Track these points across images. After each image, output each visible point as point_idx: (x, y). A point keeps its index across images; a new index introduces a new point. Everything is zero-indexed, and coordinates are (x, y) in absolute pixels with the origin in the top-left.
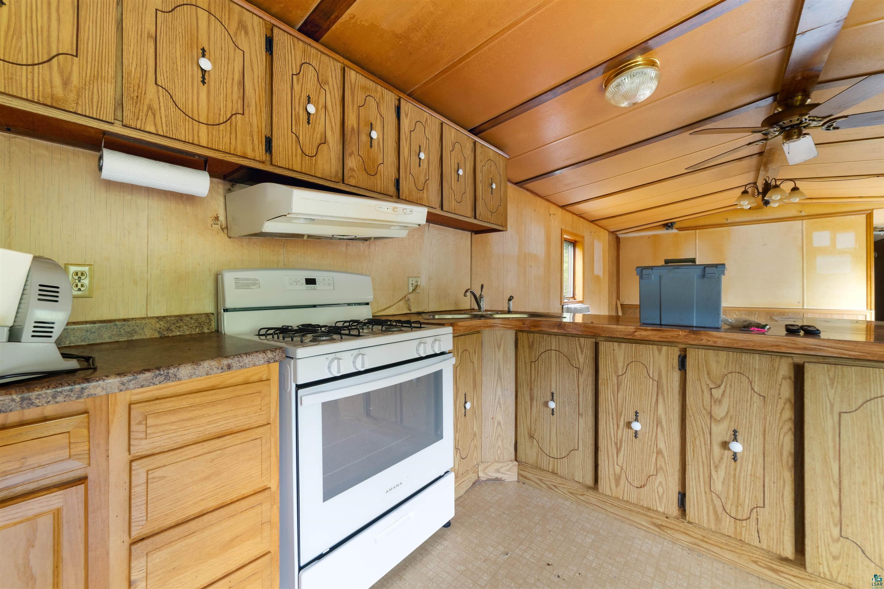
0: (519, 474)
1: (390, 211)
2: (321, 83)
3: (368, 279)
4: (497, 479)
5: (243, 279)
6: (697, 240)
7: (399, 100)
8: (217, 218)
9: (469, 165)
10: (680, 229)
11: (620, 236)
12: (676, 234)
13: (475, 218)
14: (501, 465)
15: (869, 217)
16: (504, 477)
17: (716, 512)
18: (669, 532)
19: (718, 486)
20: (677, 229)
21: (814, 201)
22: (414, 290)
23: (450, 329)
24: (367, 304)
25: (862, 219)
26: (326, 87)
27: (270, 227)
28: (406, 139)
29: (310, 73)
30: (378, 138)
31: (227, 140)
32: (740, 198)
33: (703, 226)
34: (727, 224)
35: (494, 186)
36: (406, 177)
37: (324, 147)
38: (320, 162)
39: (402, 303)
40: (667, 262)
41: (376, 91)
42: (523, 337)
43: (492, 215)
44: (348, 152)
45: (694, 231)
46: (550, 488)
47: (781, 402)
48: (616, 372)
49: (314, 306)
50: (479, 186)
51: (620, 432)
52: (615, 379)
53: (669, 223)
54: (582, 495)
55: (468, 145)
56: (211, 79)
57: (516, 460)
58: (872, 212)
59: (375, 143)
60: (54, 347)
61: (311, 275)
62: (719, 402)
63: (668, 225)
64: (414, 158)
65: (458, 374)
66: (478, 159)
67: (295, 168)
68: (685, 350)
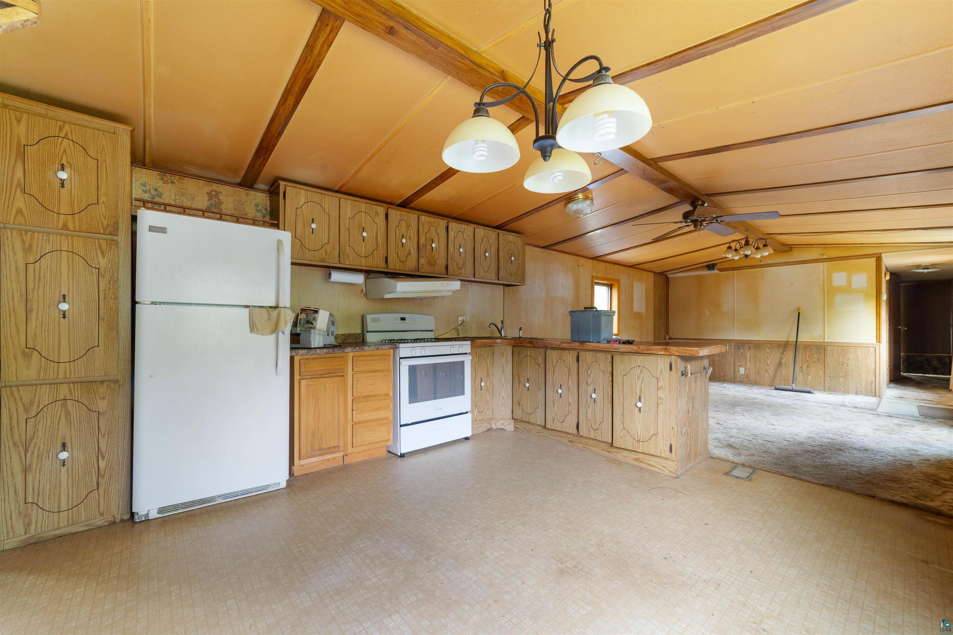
0: (515, 427)
1: (440, 285)
2: (408, 227)
3: (432, 318)
4: (502, 429)
5: (374, 318)
6: (735, 280)
7: (448, 223)
8: (362, 290)
9: (494, 249)
10: (721, 270)
11: (669, 276)
12: (718, 274)
13: (498, 280)
14: (504, 421)
15: (879, 259)
16: (506, 428)
17: (589, 428)
18: (575, 443)
19: (589, 416)
20: (718, 269)
21: (826, 246)
22: (461, 324)
23: (469, 342)
24: (432, 331)
25: (872, 262)
26: (410, 228)
27: (387, 296)
28: (452, 243)
29: (403, 224)
30: (436, 246)
31: (371, 262)
32: (726, 252)
33: (740, 267)
34: (761, 265)
35: (513, 258)
36: (452, 263)
37: (410, 256)
38: (407, 264)
39: (453, 331)
40: (585, 308)
41: (435, 222)
42: (515, 349)
43: (511, 277)
44: (421, 256)
45: (733, 271)
46: (528, 432)
47: (609, 373)
48: (553, 365)
49: (405, 331)
50: (502, 260)
51: (554, 395)
52: (552, 368)
53: (710, 264)
54: (542, 433)
55: (493, 237)
56: (366, 240)
57: (513, 419)
58: (881, 255)
59: (434, 250)
60: (334, 339)
61: (403, 316)
62: (589, 376)
63: (711, 266)
64: (456, 251)
65: (476, 367)
66: (501, 244)
67: (397, 268)
68: (578, 353)
